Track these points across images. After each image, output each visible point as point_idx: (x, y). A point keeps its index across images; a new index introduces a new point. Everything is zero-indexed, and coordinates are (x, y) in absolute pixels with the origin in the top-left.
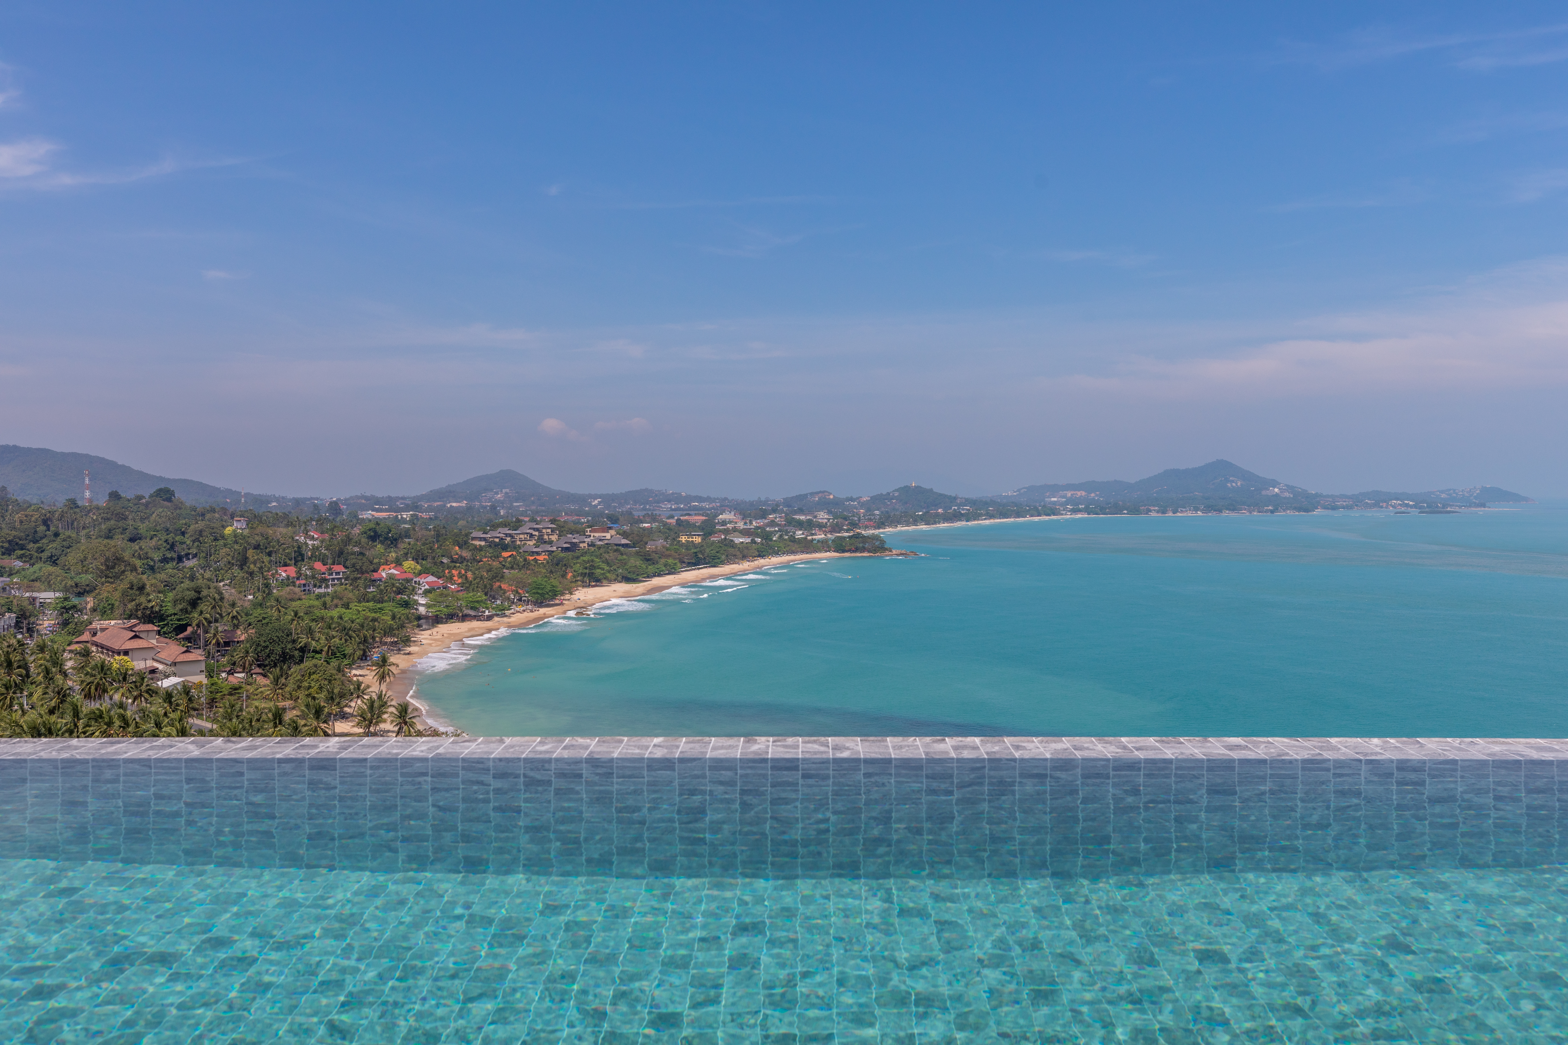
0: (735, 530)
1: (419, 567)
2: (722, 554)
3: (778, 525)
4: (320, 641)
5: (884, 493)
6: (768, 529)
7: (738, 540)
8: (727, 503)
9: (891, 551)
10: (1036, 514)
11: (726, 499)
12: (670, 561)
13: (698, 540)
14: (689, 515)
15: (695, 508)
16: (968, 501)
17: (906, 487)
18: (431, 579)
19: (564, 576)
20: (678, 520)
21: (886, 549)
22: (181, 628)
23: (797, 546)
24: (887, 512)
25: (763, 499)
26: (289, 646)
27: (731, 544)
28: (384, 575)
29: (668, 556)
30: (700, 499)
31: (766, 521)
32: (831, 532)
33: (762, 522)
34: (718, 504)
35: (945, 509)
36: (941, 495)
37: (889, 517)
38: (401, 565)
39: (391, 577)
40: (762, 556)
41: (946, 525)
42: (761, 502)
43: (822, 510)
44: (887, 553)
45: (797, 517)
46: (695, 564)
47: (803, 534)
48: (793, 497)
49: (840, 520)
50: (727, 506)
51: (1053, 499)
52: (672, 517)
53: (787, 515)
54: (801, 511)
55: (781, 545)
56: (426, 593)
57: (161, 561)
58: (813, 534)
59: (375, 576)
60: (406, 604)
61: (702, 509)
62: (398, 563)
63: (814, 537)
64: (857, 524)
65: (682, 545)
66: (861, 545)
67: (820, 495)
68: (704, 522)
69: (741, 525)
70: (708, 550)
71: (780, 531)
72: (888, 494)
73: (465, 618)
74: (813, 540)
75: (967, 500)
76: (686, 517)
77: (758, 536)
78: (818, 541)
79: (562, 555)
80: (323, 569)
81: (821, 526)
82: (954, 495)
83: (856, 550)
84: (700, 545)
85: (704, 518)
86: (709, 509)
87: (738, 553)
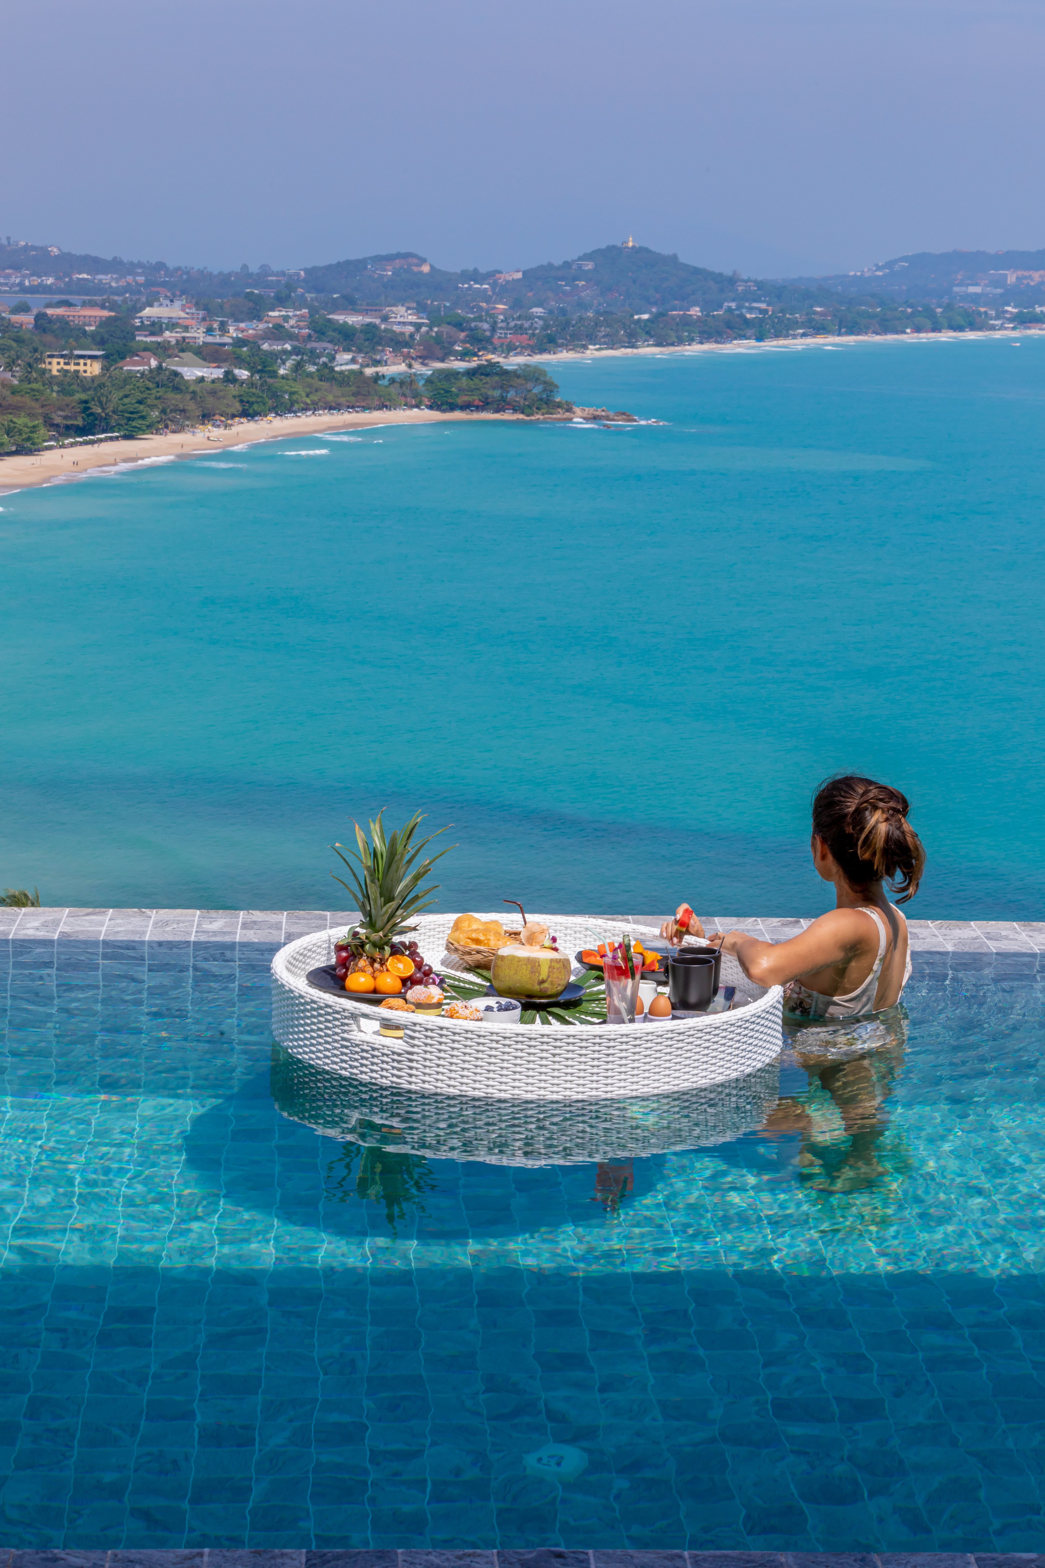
0: (183, 346)
2: (152, 407)
3: (291, 337)
5: (558, 262)
6: (265, 346)
7: (192, 372)
8: (162, 277)
9: (569, 410)
10: (929, 324)
11: (161, 266)
12: (21, 421)
13: (94, 369)
14: (68, 304)
15: (83, 288)
16: (764, 290)
17: (612, 248)
20: (40, 317)
21: (559, 405)
23: (337, 391)
24: (563, 311)
25: (254, 269)
27: (175, 382)
29: (16, 409)
30: (95, 264)
31: (262, 326)
32: (424, 358)
33: (251, 329)
34: (141, 279)
35: (707, 306)
36: (696, 271)
37: (568, 323)
40: (248, 413)
41: (706, 347)
42: (250, 275)
43: (401, 301)
45: (340, 318)
46: (82, 431)
47: (353, 361)
48: (329, 268)
49: (445, 329)
50: (164, 284)
51: (972, 289)
52: (23, 308)
53: (313, 311)
54: (350, 304)
55: (298, 387)
58: (377, 363)
61: (100, 289)
63: (382, 370)
64: (489, 340)
65: (51, 381)
66: (497, 393)
67: (398, 263)
68: (105, 323)
69: (199, 335)
70: (115, 396)
71: (296, 351)
72: (567, 265)
74: (377, 378)
75: (760, 285)
76: (60, 311)
77: (240, 362)
78: (392, 380)
81: (398, 343)
82: (728, 272)
83: (485, 405)
84: (95, 384)
85: (106, 313)
86: (116, 291)
87: (191, 406)
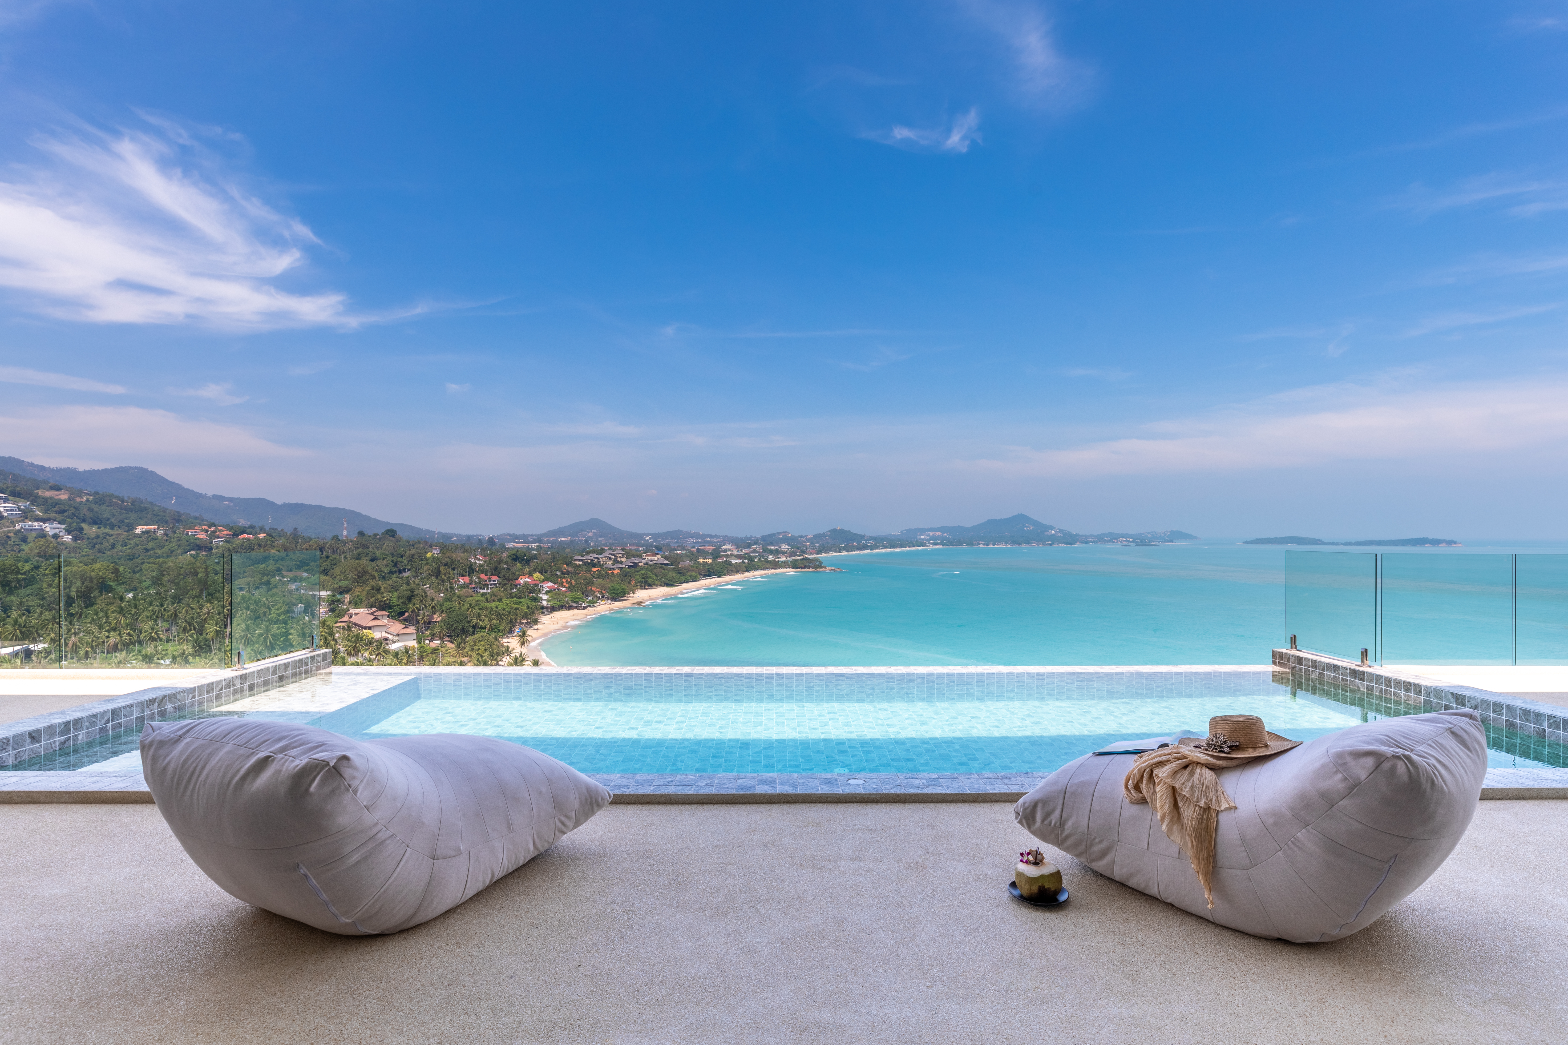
0: (732, 555)
1: (542, 577)
2: (725, 570)
3: (758, 552)
4: (484, 622)
5: (821, 533)
6: (752, 554)
7: (734, 561)
9: (826, 568)
10: (912, 546)
11: (727, 536)
12: (693, 574)
13: (710, 561)
15: (708, 542)
17: (834, 529)
18: (550, 584)
19: (629, 583)
20: (698, 549)
21: (823, 567)
22: (402, 613)
23: (769, 565)
24: (823, 544)
25: (749, 536)
26: (466, 624)
27: (730, 564)
28: (522, 582)
29: (692, 571)
30: (711, 536)
31: (751, 550)
32: (790, 557)
34: (722, 540)
35: (858, 543)
36: (855, 534)
37: (824, 547)
38: (532, 576)
39: (526, 583)
40: (748, 571)
41: (858, 552)
42: (748, 538)
43: (784, 543)
44: (823, 569)
45: (769, 547)
46: (709, 576)
47: (773, 558)
48: (766, 535)
49: (795, 549)
50: (727, 540)
51: (922, 537)
52: (694, 547)
53: (763, 546)
54: (771, 544)
55: (760, 564)
56: (547, 593)
57: (389, 573)
58: (779, 558)
59: (517, 582)
60: (535, 600)
61: (712, 542)
62: (530, 575)
64: (805, 552)
65: (700, 564)
66: (808, 564)
67: (783, 534)
68: (713, 550)
69: (736, 552)
70: (716, 567)
71: (759, 556)
72: (824, 533)
73: (570, 608)
74: (779, 561)
75: (871, 537)
76: (703, 547)
77: (746, 559)
78: (782, 562)
79: (628, 570)
80: (486, 578)
81: (783, 553)
82: (863, 534)
83: (805, 567)
84: (712, 564)
85: (713, 548)
86: (716, 543)
87: (734, 569)
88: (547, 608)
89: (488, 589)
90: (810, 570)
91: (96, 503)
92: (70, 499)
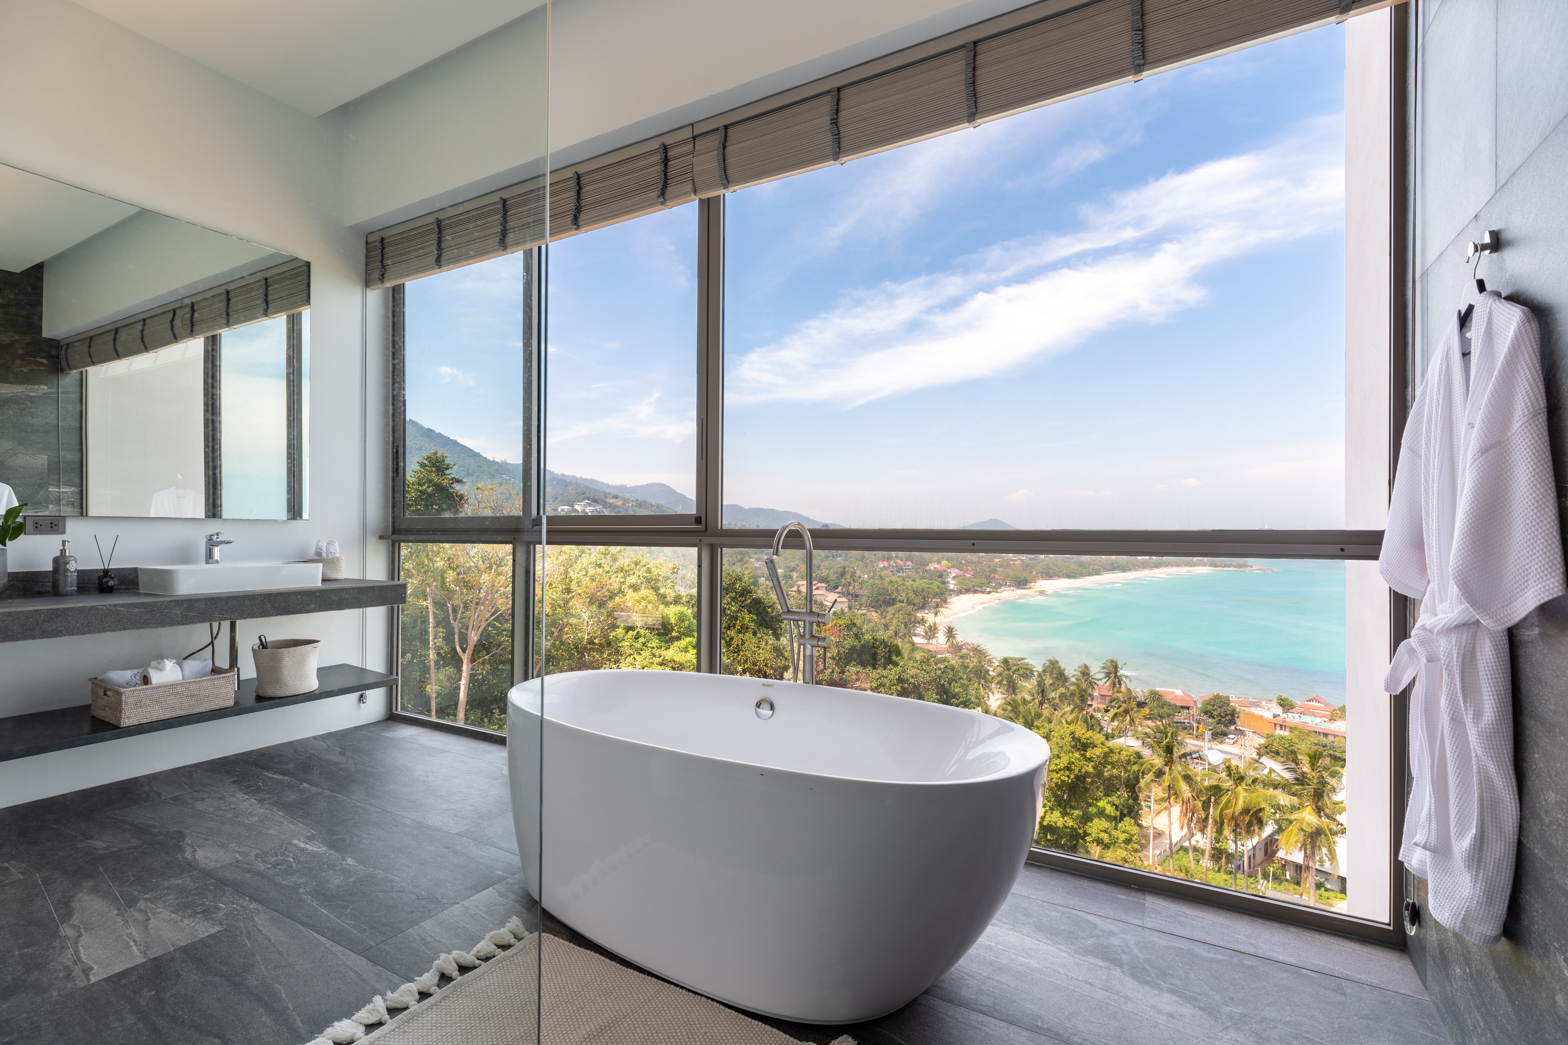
1: (950, 564)
4: (903, 597)
18: (957, 571)
19: (1031, 572)
22: (836, 587)
26: (888, 597)
28: (932, 568)
38: (940, 563)
39: (935, 568)
44: (1249, 568)
56: (954, 578)
57: (825, 557)
59: (927, 568)
60: (944, 583)
62: (939, 562)
73: (975, 592)
79: (1029, 562)
80: (901, 563)
88: (953, 591)
89: (903, 573)
90: (1233, 569)
91: (637, 507)
92: (623, 504)
